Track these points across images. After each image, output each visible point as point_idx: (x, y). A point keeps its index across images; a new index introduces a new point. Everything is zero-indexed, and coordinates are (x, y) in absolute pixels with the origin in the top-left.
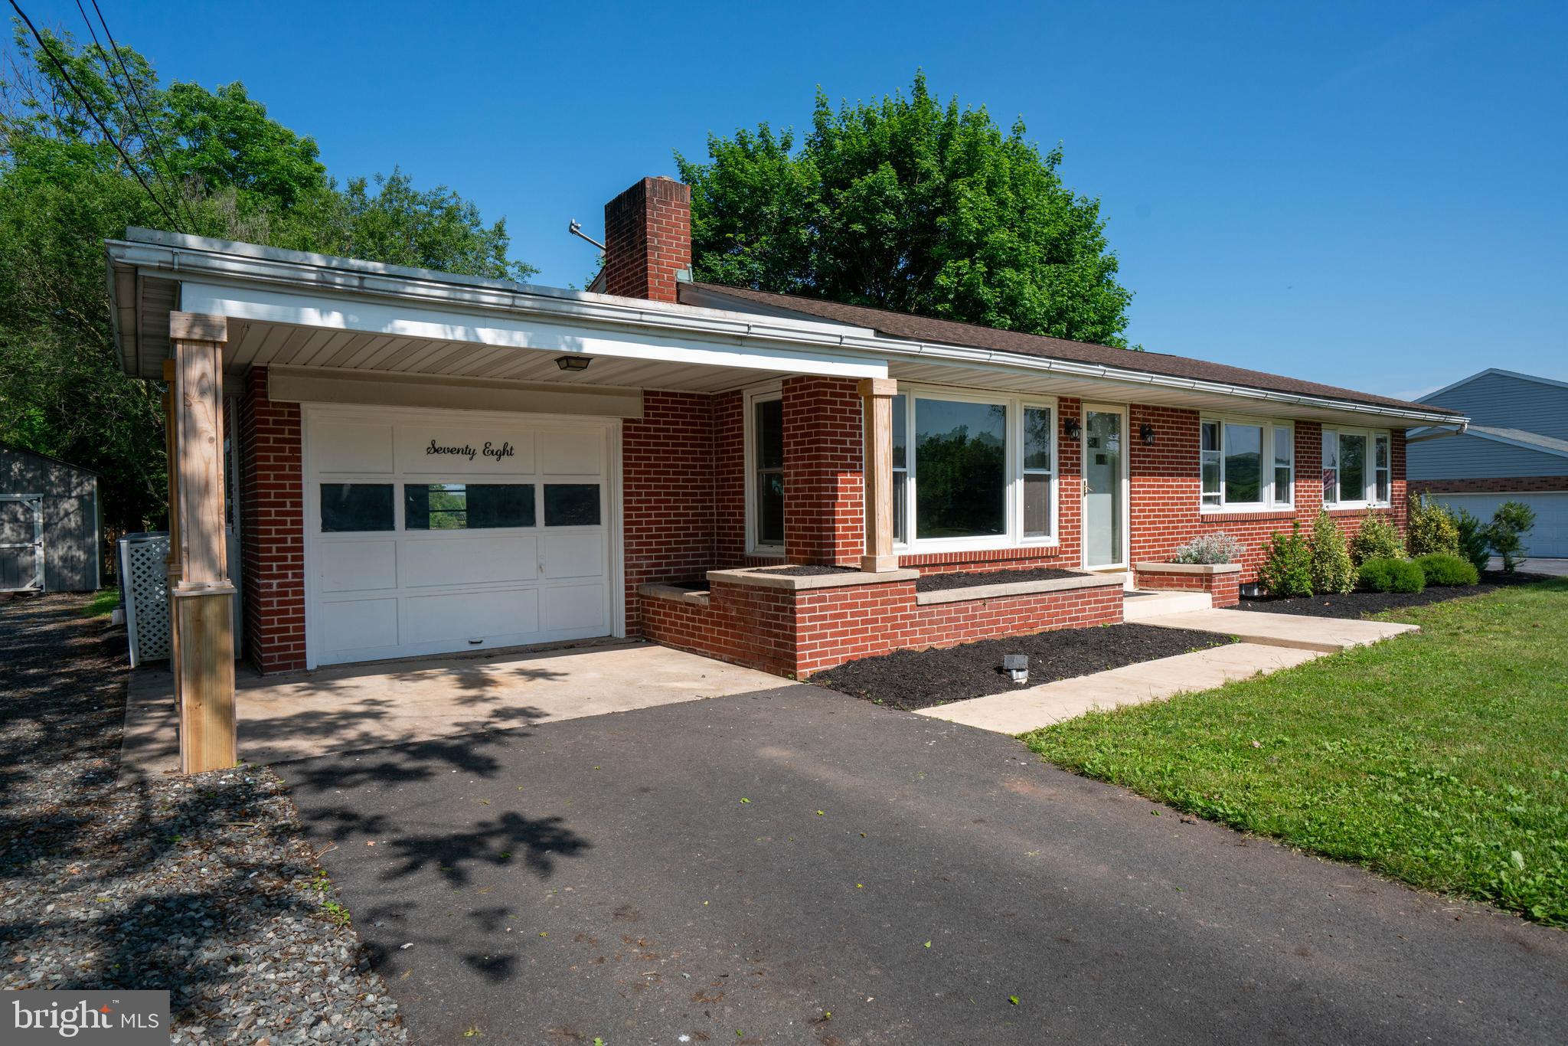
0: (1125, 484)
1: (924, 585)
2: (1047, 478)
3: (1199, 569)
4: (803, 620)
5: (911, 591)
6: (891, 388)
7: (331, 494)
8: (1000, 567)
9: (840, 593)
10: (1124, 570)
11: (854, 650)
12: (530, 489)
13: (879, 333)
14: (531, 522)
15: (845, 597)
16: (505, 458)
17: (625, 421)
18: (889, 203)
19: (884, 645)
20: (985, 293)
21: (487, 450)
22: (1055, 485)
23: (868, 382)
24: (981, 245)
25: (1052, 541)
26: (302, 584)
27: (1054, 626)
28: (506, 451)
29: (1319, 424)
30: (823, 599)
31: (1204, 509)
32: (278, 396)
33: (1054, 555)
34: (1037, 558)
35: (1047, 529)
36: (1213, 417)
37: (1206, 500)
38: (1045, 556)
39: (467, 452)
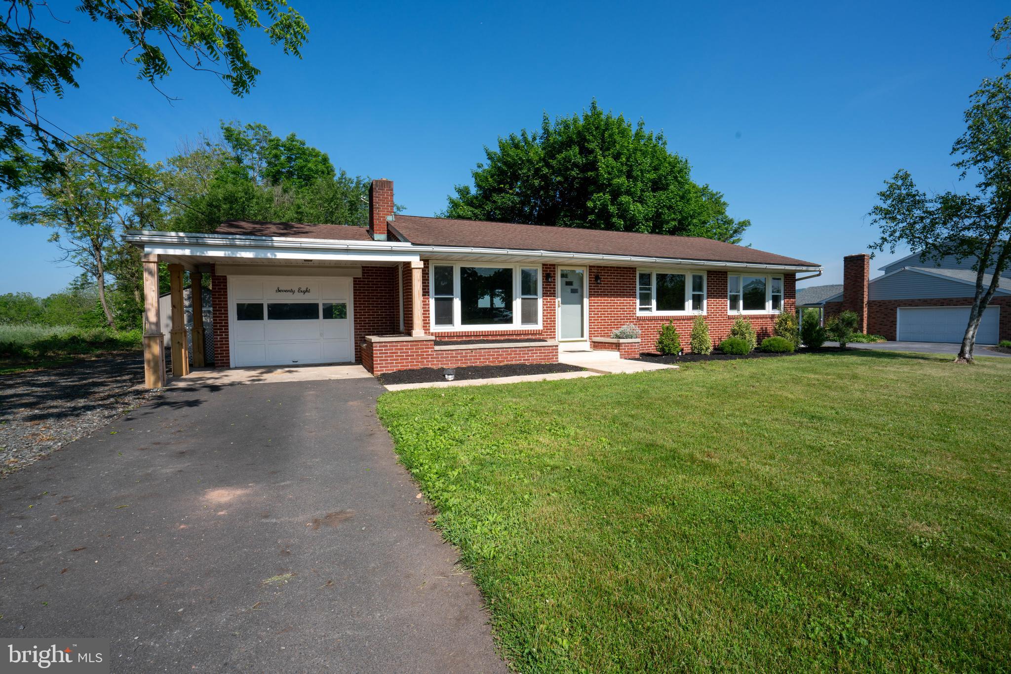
0: (586, 301)
1: (437, 343)
2: (536, 299)
3: (615, 340)
4: (376, 354)
5: (431, 345)
6: (421, 265)
7: (240, 307)
8: (506, 337)
9: (394, 344)
10: (586, 341)
11: (401, 366)
12: (317, 305)
13: (413, 244)
14: (317, 317)
15: (397, 346)
16: (306, 293)
17: (354, 278)
18: (575, 165)
19: (418, 365)
20: (612, 209)
21: (299, 290)
22: (540, 302)
23: (409, 263)
24: (610, 185)
25: (539, 326)
26: (228, 338)
27: (514, 362)
28: (307, 291)
29: (726, 272)
30: (387, 346)
31: (640, 314)
32: (219, 273)
33: (539, 333)
34: (528, 334)
35: (535, 322)
36: (647, 271)
37: (641, 309)
38: (534, 333)
39: (292, 291)
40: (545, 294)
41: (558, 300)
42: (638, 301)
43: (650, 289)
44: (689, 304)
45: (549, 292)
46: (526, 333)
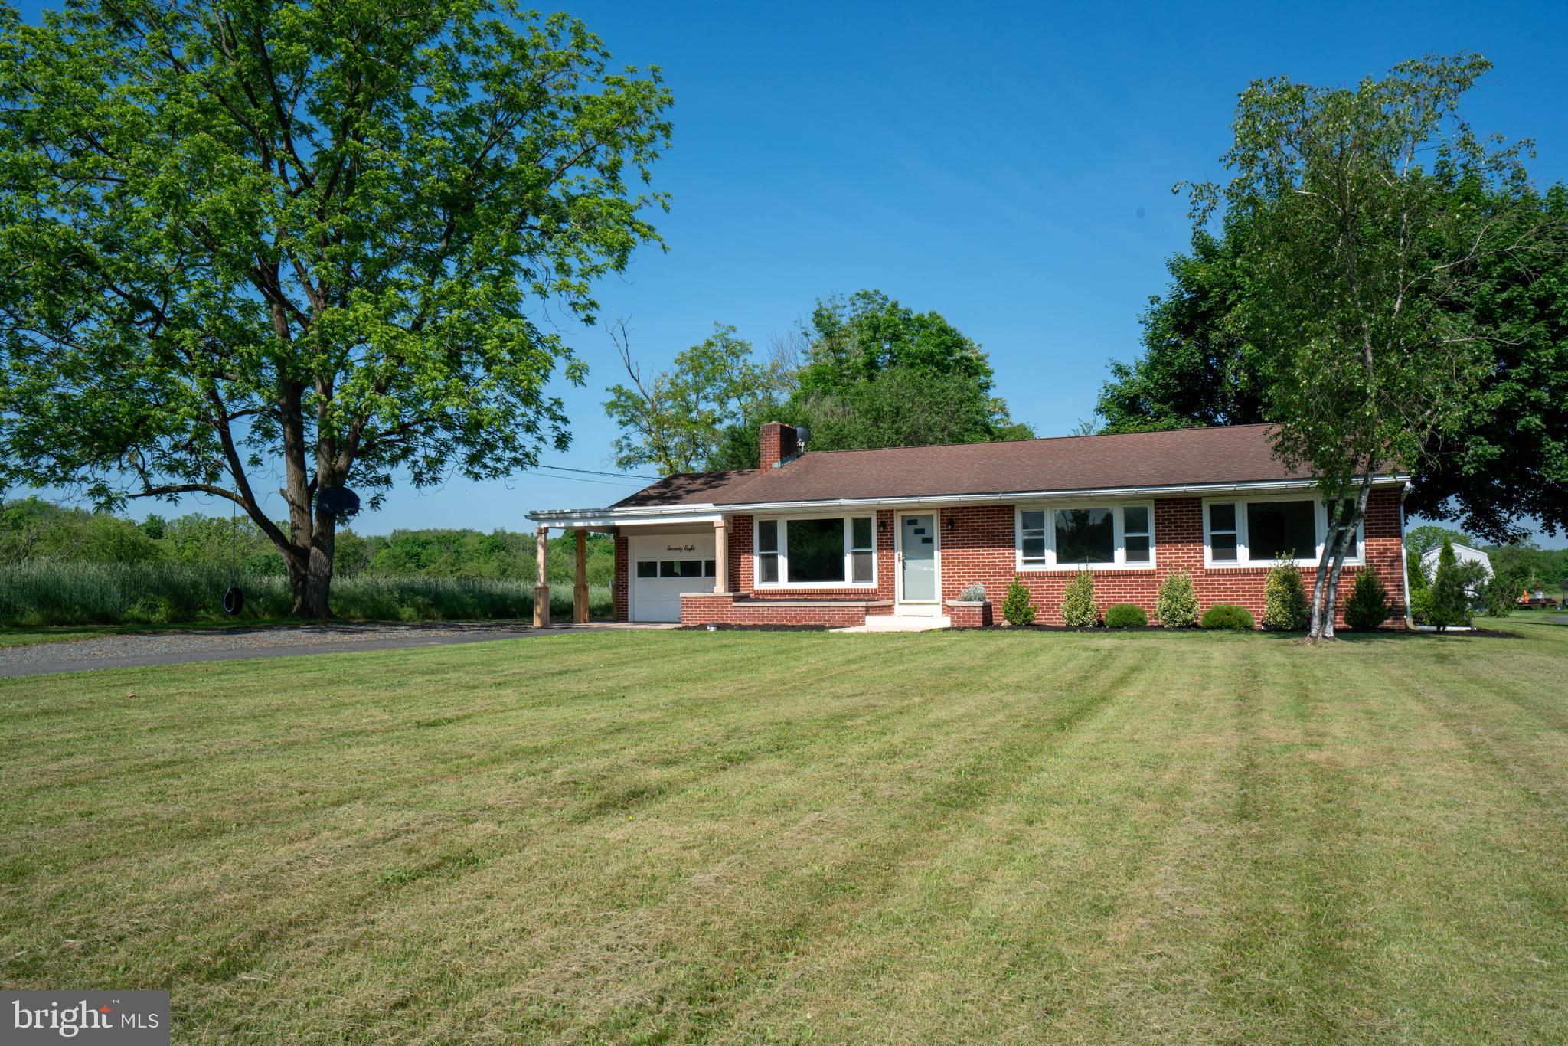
0: (937, 554)
2: (871, 553)
4: (684, 608)
5: (730, 601)
6: (725, 524)
7: (640, 564)
9: (698, 599)
10: (938, 604)
11: (704, 620)
12: (699, 562)
14: (700, 575)
15: (701, 601)
16: (692, 551)
19: (718, 620)
21: (686, 549)
22: (875, 556)
25: (873, 585)
26: (628, 594)
28: (692, 548)
29: (1198, 499)
30: (692, 601)
31: (1021, 568)
32: (622, 535)
33: (874, 592)
34: (859, 594)
35: (869, 578)
36: (1035, 509)
37: (1026, 562)
38: (867, 593)
39: (680, 549)
40: (880, 548)
41: (898, 555)
42: (1019, 554)
43: (1042, 533)
44: (1120, 553)
45: (886, 545)
46: (857, 592)
